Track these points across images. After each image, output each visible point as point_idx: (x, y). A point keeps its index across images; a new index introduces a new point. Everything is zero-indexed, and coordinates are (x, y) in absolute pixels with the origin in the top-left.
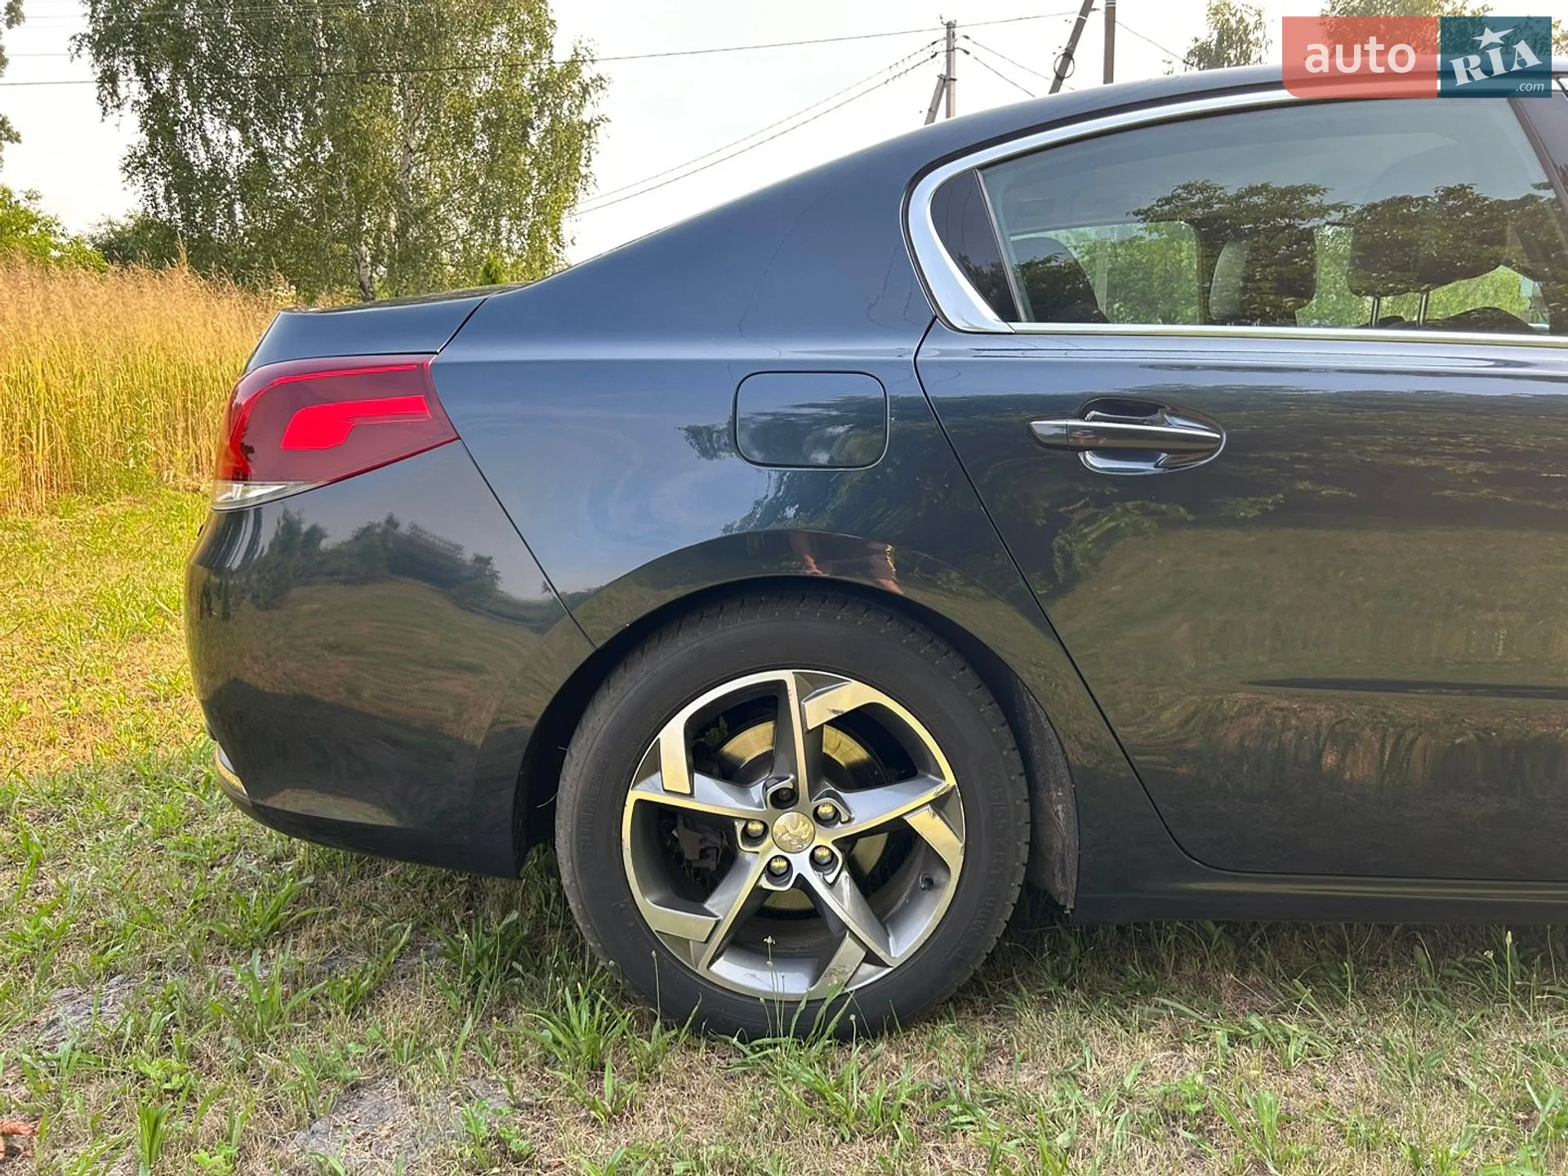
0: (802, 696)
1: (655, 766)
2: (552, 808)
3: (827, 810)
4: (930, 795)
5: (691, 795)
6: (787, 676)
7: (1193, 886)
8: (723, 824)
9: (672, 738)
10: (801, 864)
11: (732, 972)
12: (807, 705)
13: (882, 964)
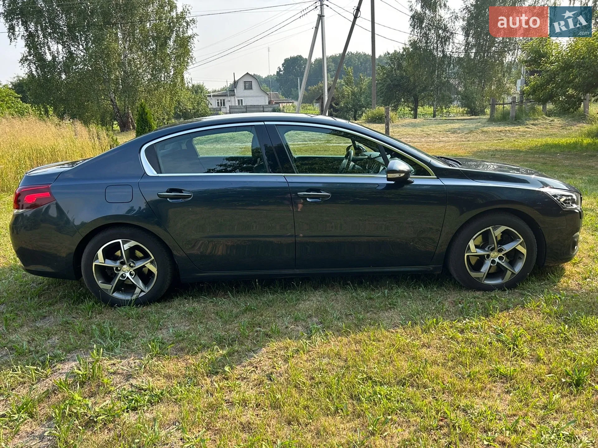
0: (123, 244)
1: (97, 258)
2: (80, 267)
3: (132, 265)
4: (149, 261)
5: (104, 263)
6: (120, 241)
7: (197, 275)
8: (111, 268)
9: (100, 253)
10: (128, 275)
11: (116, 295)
12: (124, 246)
13: (145, 292)
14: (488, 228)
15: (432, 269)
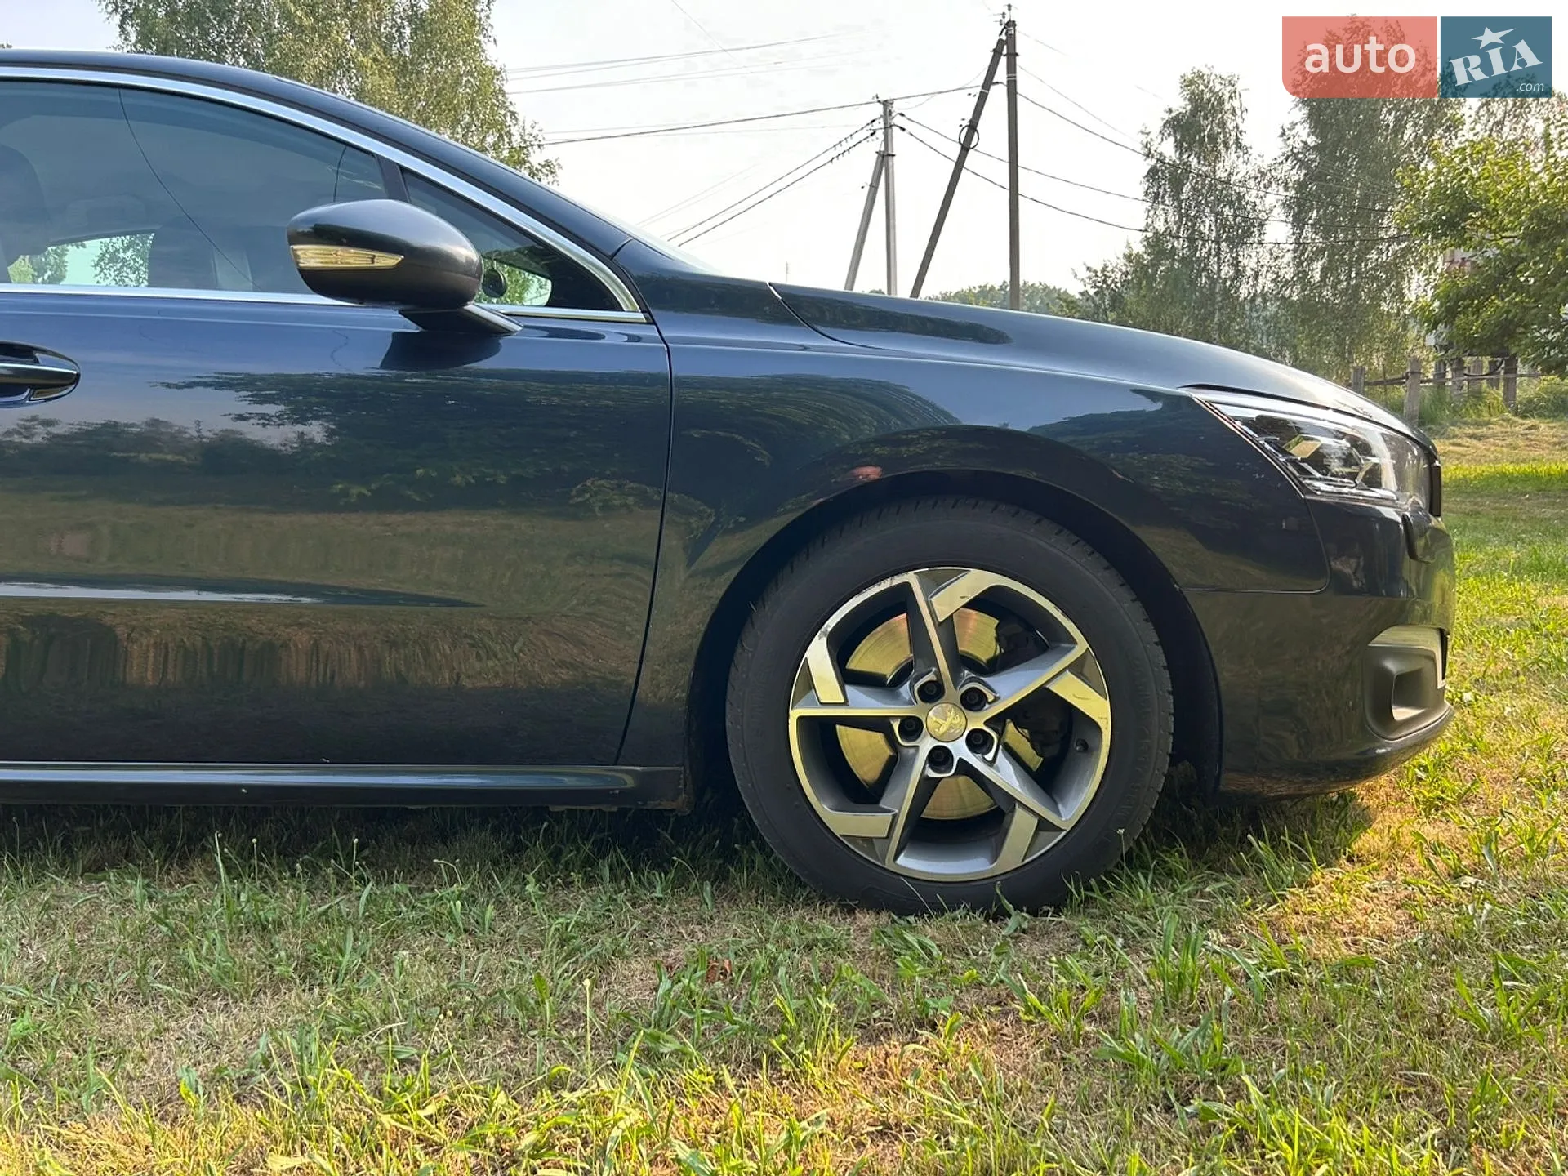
14: (897, 580)
15: (630, 782)
